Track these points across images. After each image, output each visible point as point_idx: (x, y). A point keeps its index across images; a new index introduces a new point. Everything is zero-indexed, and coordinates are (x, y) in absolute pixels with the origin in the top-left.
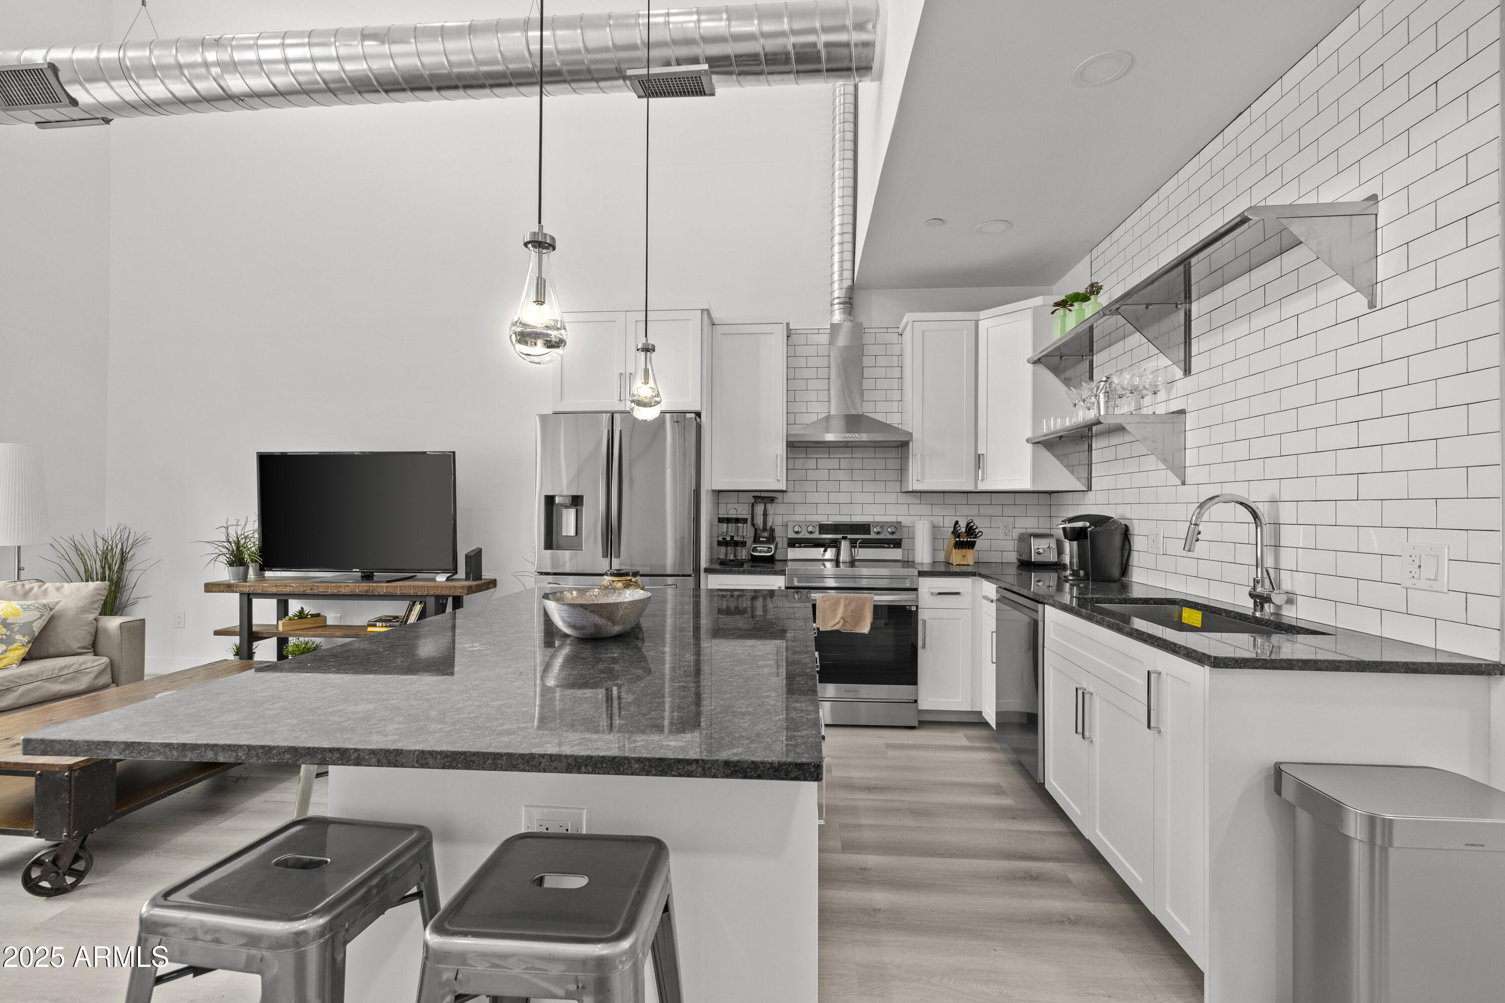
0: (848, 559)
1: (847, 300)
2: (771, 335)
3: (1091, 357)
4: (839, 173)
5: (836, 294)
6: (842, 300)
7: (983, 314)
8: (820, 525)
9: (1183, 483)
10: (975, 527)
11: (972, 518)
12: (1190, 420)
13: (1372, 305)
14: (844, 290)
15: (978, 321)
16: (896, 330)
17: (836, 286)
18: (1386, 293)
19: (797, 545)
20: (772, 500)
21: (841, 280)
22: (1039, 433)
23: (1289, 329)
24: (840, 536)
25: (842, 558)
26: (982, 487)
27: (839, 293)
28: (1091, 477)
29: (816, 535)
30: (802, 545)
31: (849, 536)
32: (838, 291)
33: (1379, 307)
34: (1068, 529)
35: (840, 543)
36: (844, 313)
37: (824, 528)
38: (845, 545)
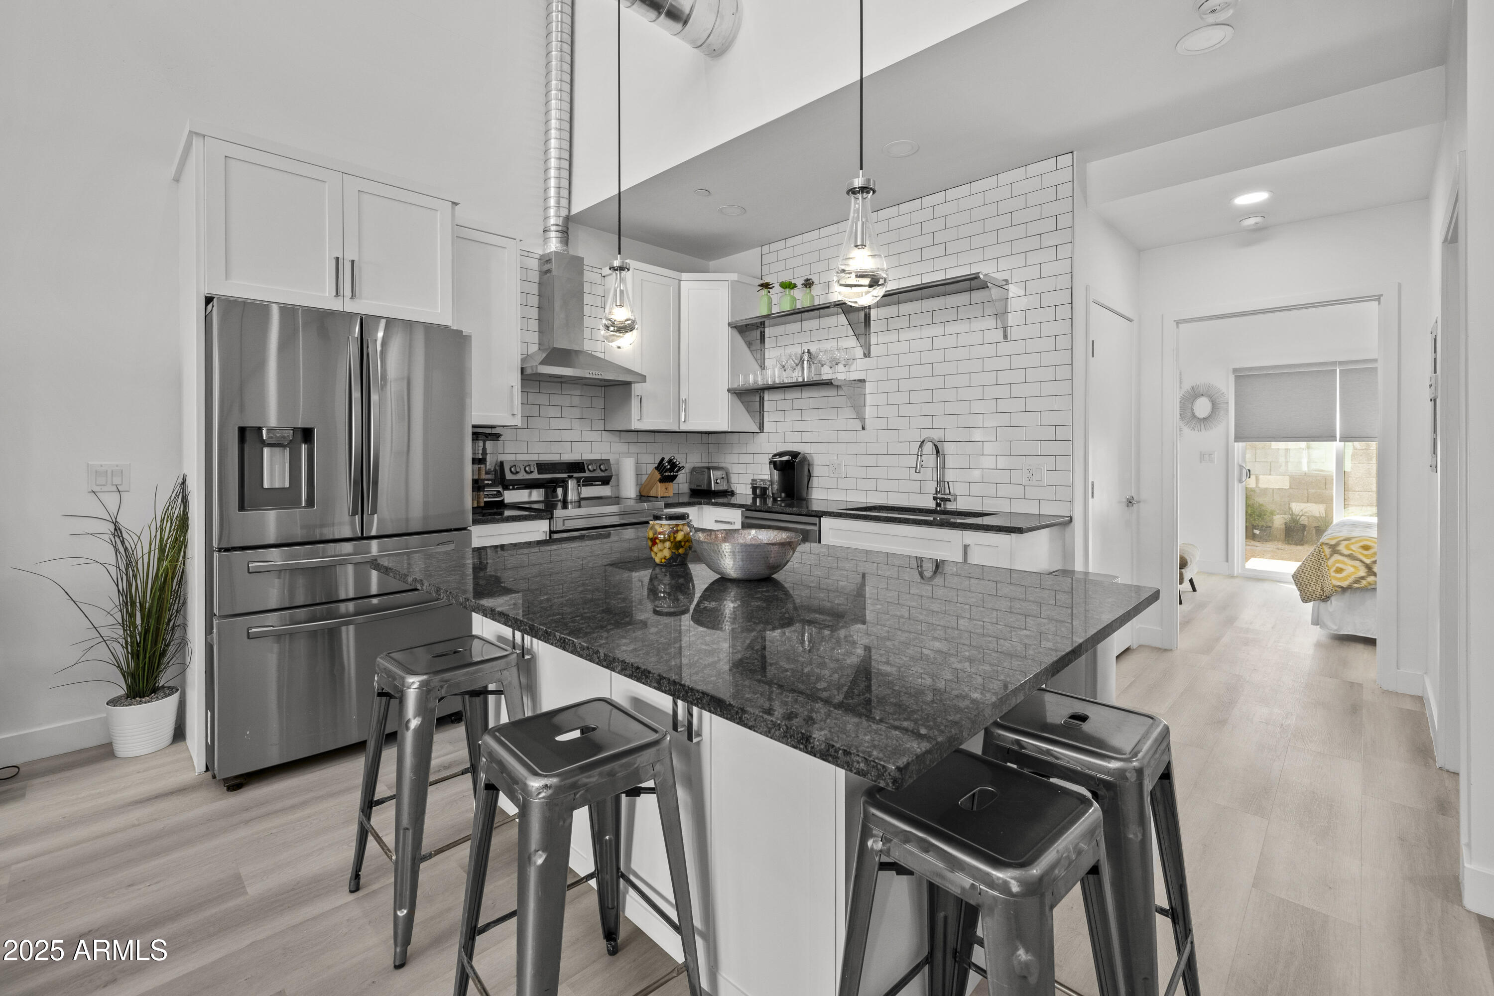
0: (576, 498)
1: (565, 229)
2: (502, 249)
3: (762, 329)
4: (556, 94)
5: (553, 221)
6: (560, 228)
7: (685, 276)
8: (537, 464)
9: (863, 429)
10: (678, 463)
11: (673, 455)
12: (869, 388)
13: (1005, 337)
14: (561, 219)
15: (680, 281)
16: (599, 271)
17: (552, 212)
18: (1013, 333)
19: (511, 487)
20: (496, 437)
21: (558, 207)
22: (735, 386)
23: (951, 341)
24: (565, 475)
25: (570, 498)
26: (684, 427)
27: (556, 220)
28: (763, 422)
29: (535, 475)
30: (516, 487)
31: (575, 475)
32: (554, 218)
33: (1009, 339)
34: (778, 462)
35: (567, 482)
36: (561, 242)
37: (543, 467)
38: (571, 484)
